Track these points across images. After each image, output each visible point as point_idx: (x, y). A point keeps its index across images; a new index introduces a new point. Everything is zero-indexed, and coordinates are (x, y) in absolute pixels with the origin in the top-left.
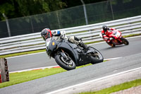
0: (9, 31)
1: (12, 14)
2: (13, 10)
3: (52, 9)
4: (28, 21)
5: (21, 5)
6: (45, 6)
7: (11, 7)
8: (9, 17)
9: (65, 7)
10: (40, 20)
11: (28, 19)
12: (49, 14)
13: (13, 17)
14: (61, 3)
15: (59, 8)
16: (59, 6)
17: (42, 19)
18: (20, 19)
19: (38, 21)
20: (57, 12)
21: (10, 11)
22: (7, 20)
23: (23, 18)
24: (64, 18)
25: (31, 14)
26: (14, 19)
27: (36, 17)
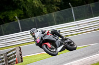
0: (20, 28)
1: (22, 16)
2: (22, 13)
3: (49, 12)
4: (33, 20)
5: (28, 10)
6: (45, 10)
7: (21, 12)
8: (20, 18)
9: (59, 10)
11: (33, 19)
12: (48, 15)
13: (23, 18)
14: (55, 7)
15: (54, 10)
16: (54, 9)
17: (43, 19)
18: (28, 20)
19: (40, 21)
20: (53, 14)
21: (20, 15)
22: (19, 21)
23: (29, 19)
24: (58, 17)
25: (35, 16)
26: (23, 20)
27: (39, 18)
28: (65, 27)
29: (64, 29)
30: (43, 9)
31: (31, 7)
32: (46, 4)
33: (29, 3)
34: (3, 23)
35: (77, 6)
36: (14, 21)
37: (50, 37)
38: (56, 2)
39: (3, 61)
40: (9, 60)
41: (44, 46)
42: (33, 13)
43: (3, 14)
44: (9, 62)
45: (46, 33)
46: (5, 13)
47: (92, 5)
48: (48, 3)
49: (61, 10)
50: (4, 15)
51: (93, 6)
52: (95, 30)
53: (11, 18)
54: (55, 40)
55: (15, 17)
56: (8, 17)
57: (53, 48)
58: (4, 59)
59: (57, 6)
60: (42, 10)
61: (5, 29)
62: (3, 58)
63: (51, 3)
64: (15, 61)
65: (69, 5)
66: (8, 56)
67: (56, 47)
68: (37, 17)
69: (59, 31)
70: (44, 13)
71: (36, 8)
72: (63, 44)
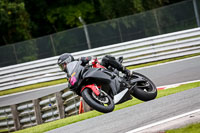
1: (91, 17)
2: (92, 11)
4: (114, 25)
5: (103, 5)
6: (138, 4)
7: (90, 8)
8: (87, 21)
9: (166, 4)
10: (130, 24)
11: (114, 23)
12: (143, 14)
13: (93, 21)
15: (157, 5)
17: (133, 23)
18: (103, 24)
19: (128, 26)
20: (154, 12)
21: (88, 14)
22: (85, 26)
23: (106, 22)
25: (118, 16)
26: (94, 24)
27: (126, 20)
28: (179, 40)
29: (177, 42)
34: (53, 32)
36: (75, 26)
39: (55, 109)
40: (66, 106)
41: (86, 93)
42: (114, 9)
43: (53, 12)
44: (67, 109)
45: (90, 63)
46: (58, 10)
49: (171, 3)
50: (57, 15)
53: (69, 20)
54: (109, 78)
55: (77, 19)
56: (63, 17)
58: (56, 104)
60: (133, 4)
61: (58, 44)
62: (53, 102)
64: (78, 107)
66: (65, 99)
67: (111, 94)
69: (121, 58)
70: (135, 9)
72: (126, 86)
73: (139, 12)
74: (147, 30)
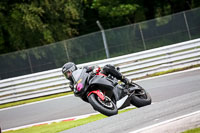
3: (57, 39)
4: (24, 56)
5: (13, 36)
6: (48, 35)
9: (76, 35)
10: (40, 55)
11: (24, 54)
12: (53, 45)
14: (69, 30)
15: (67, 36)
16: (67, 34)
17: (43, 54)
18: (12, 55)
19: (38, 57)
20: (64, 43)
23: (16, 53)
24: (74, 50)
25: (28, 46)
27: (36, 51)
30: (45, 33)
31: (19, 30)
32: (51, 23)
33: (15, 21)
35: (112, 27)
37: (101, 79)
38: (71, 18)
42: (23, 40)
45: (94, 71)
47: (142, 25)
48: (55, 20)
49: (80, 35)
51: (145, 27)
52: (148, 76)
57: (109, 102)
59: (72, 26)
60: (43, 35)
63: (61, 21)
65: (97, 25)
67: (114, 99)
68: (33, 49)
69: (118, 68)
70: (45, 41)
71: (31, 30)
72: (126, 93)
73: (49, 43)
74: (57, 61)
